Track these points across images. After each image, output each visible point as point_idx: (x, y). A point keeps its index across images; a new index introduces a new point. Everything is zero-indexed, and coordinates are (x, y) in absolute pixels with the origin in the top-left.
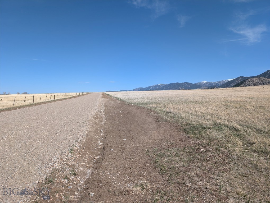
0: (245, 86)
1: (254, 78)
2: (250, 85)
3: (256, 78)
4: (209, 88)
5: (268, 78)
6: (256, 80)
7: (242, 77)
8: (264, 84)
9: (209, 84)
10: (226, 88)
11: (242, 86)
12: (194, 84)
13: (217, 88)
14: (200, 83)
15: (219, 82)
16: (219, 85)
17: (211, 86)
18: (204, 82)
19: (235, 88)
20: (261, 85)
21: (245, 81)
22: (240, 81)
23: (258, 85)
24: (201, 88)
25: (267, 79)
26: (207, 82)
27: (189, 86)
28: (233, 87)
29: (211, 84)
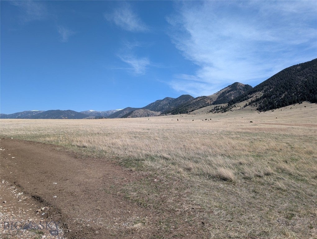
0: (132, 117)
1: (140, 110)
2: (136, 116)
3: (142, 110)
4: (96, 118)
5: (152, 110)
6: (142, 111)
7: (129, 108)
8: (148, 116)
9: (97, 114)
10: (115, 119)
11: (130, 117)
12: (79, 113)
13: (106, 118)
14: (86, 112)
15: (108, 112)
16: (107, 115)
17: (99, 116)
18: (91, 111)
19: (123, 119)
20: (146, 116)
21: (132, 112)
22: (128, 112)
23: (143, 116)
24: (88, 118)
25: (151, 112)
26: (94, 112)
27: (74, 115)
28: (122, 117)
29: (98, 113)
